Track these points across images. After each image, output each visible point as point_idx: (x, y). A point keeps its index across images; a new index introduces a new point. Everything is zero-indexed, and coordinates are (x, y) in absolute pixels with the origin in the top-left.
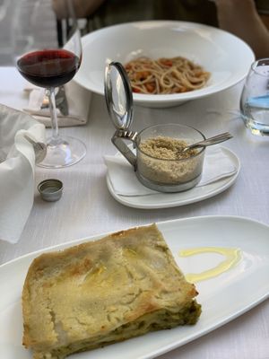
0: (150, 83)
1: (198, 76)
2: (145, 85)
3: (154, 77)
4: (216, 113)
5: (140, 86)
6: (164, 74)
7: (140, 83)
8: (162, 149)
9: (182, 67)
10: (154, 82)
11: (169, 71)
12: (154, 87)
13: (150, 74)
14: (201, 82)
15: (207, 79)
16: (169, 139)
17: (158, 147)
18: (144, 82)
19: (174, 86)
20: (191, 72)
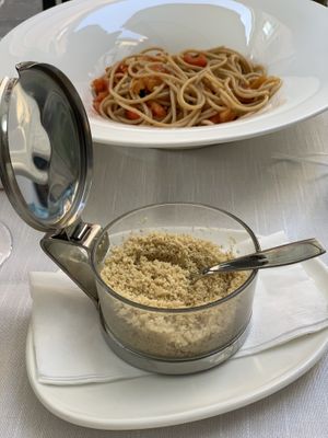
0: (158, 100)
1: (256, 85)
2: (148, 103)
3: (167, 87)
4: (288, 161)
5: (137, 106)
6: (186, 82)
7: (139, 100)
8: (158, 265)
9: (225, 67)
10: (168, 99)
11: (197, 76)
12: (167, 109)
13: (159, 81)
14: (261, 98)
15: (272, 92)
16: (180, 232)
17: (151, 258)
18: (147, 98)
19: (206, 107)
20: (243, 77)
